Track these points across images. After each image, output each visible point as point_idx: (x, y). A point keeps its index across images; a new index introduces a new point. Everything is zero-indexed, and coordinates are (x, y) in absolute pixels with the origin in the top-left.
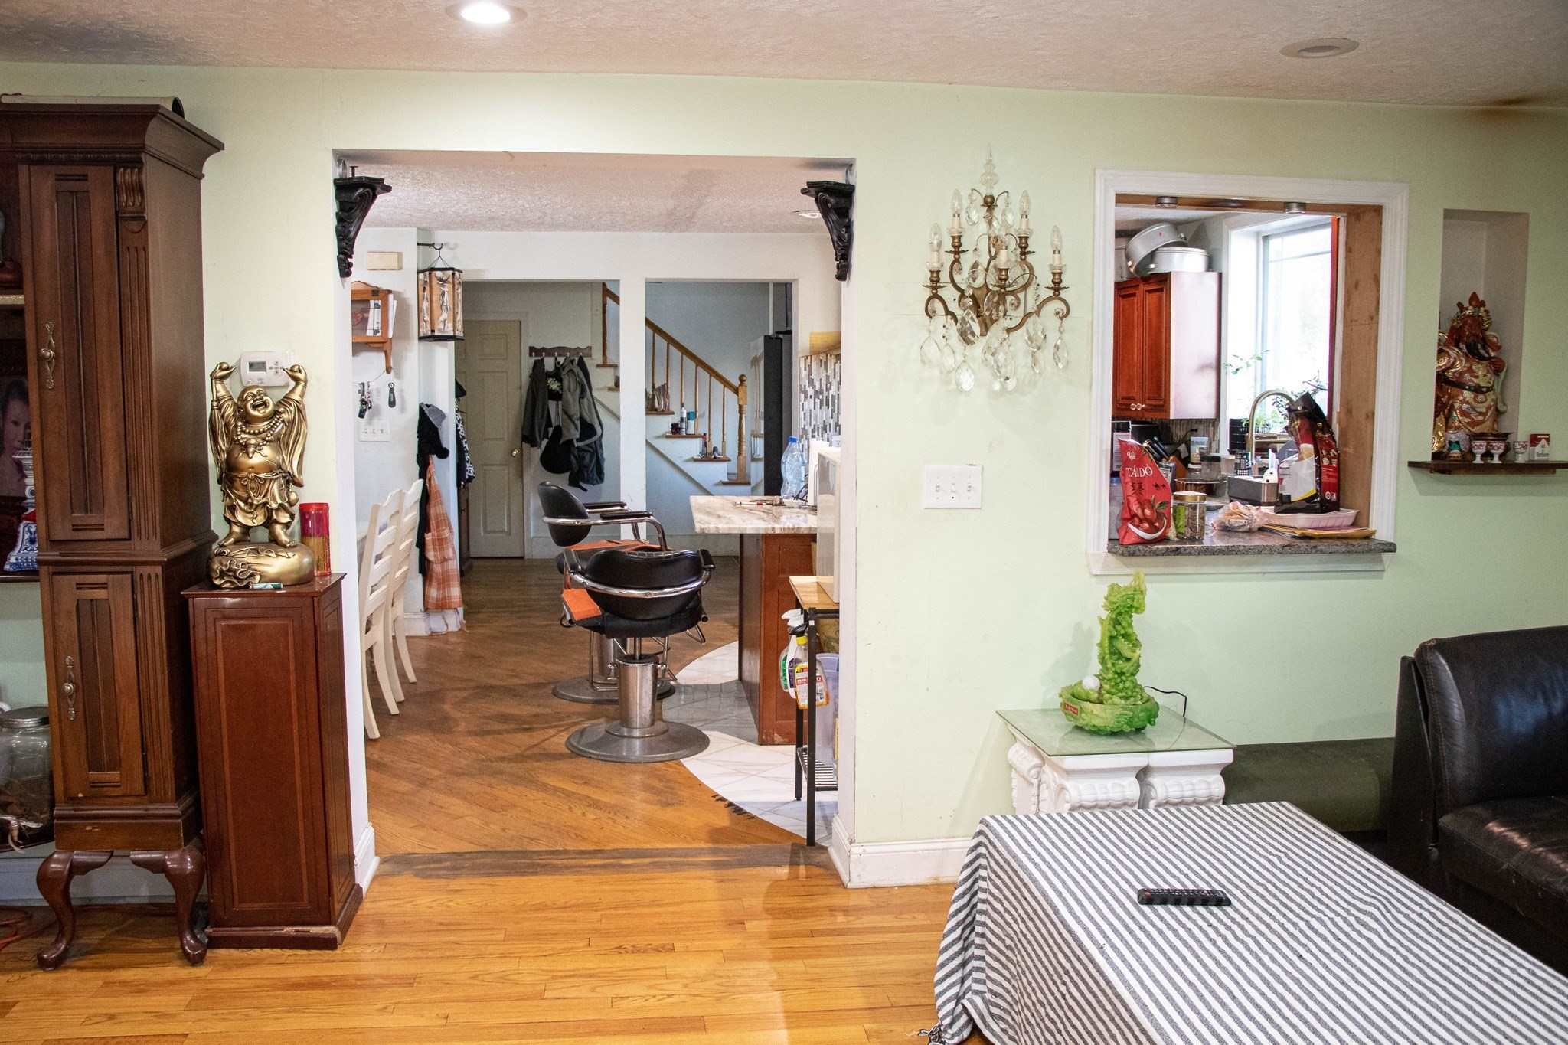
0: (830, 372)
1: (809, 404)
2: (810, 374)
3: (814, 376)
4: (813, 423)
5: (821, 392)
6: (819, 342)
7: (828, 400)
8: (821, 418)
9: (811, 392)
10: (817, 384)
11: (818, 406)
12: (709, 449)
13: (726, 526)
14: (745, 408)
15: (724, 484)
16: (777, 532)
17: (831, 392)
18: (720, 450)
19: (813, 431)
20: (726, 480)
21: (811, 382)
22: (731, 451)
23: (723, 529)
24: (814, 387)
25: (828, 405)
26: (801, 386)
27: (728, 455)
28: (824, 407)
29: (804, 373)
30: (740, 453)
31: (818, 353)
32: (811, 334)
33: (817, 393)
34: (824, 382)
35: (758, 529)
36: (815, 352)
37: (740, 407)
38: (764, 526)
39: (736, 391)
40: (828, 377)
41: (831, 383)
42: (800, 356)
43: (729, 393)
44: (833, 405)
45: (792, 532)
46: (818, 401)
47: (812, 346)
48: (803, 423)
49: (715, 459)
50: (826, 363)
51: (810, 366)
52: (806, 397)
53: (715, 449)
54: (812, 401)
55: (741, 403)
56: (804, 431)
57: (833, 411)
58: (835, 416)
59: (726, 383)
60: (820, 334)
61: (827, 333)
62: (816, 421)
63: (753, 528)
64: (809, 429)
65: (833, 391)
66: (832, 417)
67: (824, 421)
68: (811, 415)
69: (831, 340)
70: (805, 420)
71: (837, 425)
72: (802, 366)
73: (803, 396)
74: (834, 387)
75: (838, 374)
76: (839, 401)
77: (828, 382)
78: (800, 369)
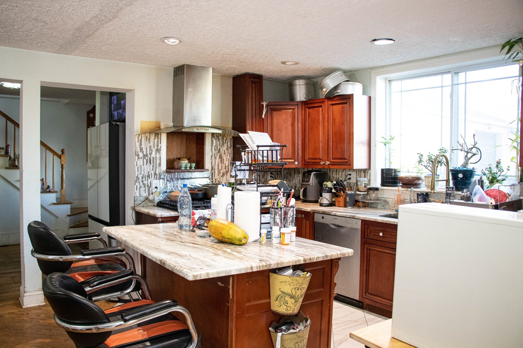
0: (152, 144)
1: (140, 162)
2: (141, 145)
3: (143, 146)
4: (143, 173)
5: (147, 155)
6: (146, 127)
7: (150, 160)
8: (147, 170)
9: (141, 155)
10: (144, 150)
11: (145, 163)
12: (45, 187)
13: (215, 271)
14: (64, 166)
15: (54, 204)
16: (255, 270)
17: (152, 156)
18: (51, 188)
19: (142, 178)
20: (55, 202)
21: (141, 149)
22: (57, 187)
23: (213, 274)
24: (143, 152)
25: (150, 163)
26: (136, 152)
27: (56, 189)
28: (149, 164)
29: (138, 144)
30: (62, 188)
31: (145, 133)
32: (141, 121)
33: (145, 156)
34: (148, 150)
35: (240, 269)
36: (144, 132)
37: (62, 165)
38: (245, 267)
39: (60, 157)
40: (150, 147)
41: (152, 150)
42: (135, 134)
43: (56, 158)
44: (153, 163)
45: (265, 268)
46: (145, 160)
47: (142, 129)
48: (137, 173)
49: (50, 192)
50: (149, 139)
51: (141, 140)
52: (138, 158)
53: (48, 187)
54: (142, 160)
55: (62, 163)
56: (138, 178)
57: (153, 166)
58: (154, 169)
59: (54, 153)
60: (146, 122)
61: (150, 122)
62: (144, 172)
63: (236, 270)
64: (140, 177)
65: (153, 155)
66: (153, 170)
67: (148, 172)
68: (141, 169)
69: (152, 126)
70: (138, 171)
71: (155, 174)
72: (137, 140)
73: (137, 157)
74: (154, 153)
75: (156, 145)
76: (156, 160)
77: (151, 150)
78: (135, 142)
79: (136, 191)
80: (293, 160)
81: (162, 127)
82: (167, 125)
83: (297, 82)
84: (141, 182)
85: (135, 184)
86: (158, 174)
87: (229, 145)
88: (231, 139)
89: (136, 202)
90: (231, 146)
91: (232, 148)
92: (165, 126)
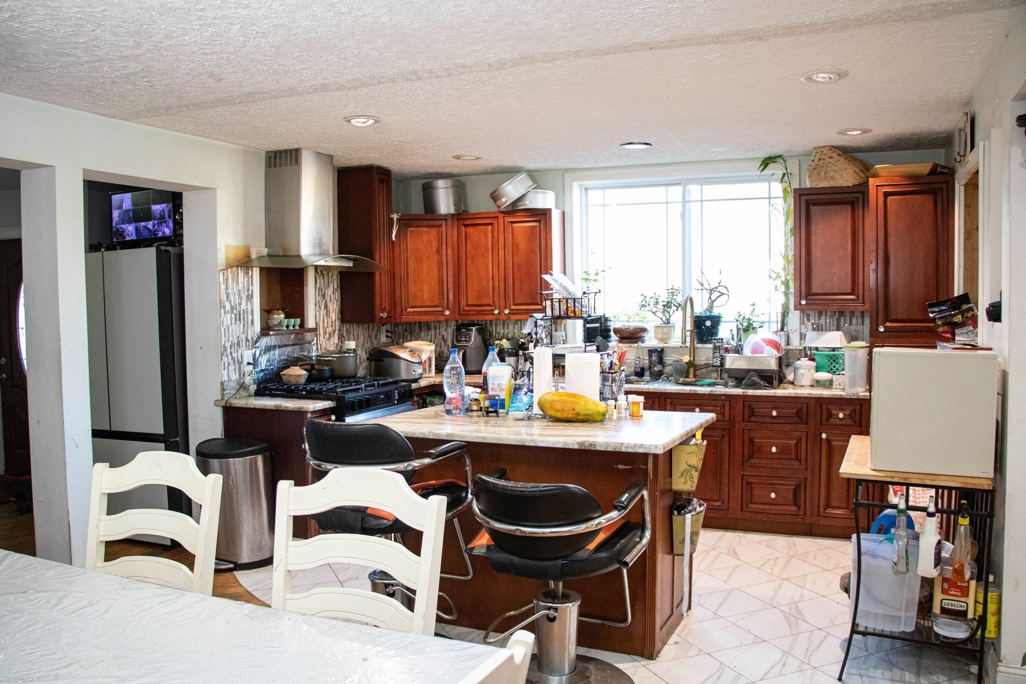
0: (241, 286)
2: (227, 289)
3: (230, 290)
4: (231, 339)
5: (235, 307)
6: (233, 254)
8: (236, 333)
9: (228, 308)
10: (232, 298)
19: (231, 347)
21: (228, 296)
24: (230, 302)
25: (240, 320)
26: (220, 300)
28: (238, 322)
29: (223, 287)
31: (232, 267)
32: (227, 246)
33: (233, 308)
34: (237, 297)
36: (229, 266)
40: (239, 291)
42: (219, 268)
44: (244, 320)
46: (233, 316)
47: (227, 260)
48: (223, 339)
50: (238, 277)
51: (227, 280)
54: (229, 316)
56: (225, 348)
57: (244, 326)
58: (245, 331)
60: (233, 247)
61: (238, 247)
62: (232, 336)
64: (228, 345)
65: (243, 307)
66: (243, 333)
67: (238, 337)
68: (228, 330)
69: (240, 254)
70: (225, 336)
71: (247, 340)
72: (221, 280)
73: (223, 311)
74: (244, 302)
75: (246, 289)
76: (247, 315)
77: (240, 298)
78: (220, 282)
79: (223, 372)
80: (440, 309)
81: (254, 256)
82: (260, 253)
83: (441, 183)
84: (229, 354)
85: (222, 359)
86: (250, 340)
87: (335, 287)
88: (338, 276)
89: (225, 392)
90: (338, 286)
91: (339, 290)
92: (258, 255)
